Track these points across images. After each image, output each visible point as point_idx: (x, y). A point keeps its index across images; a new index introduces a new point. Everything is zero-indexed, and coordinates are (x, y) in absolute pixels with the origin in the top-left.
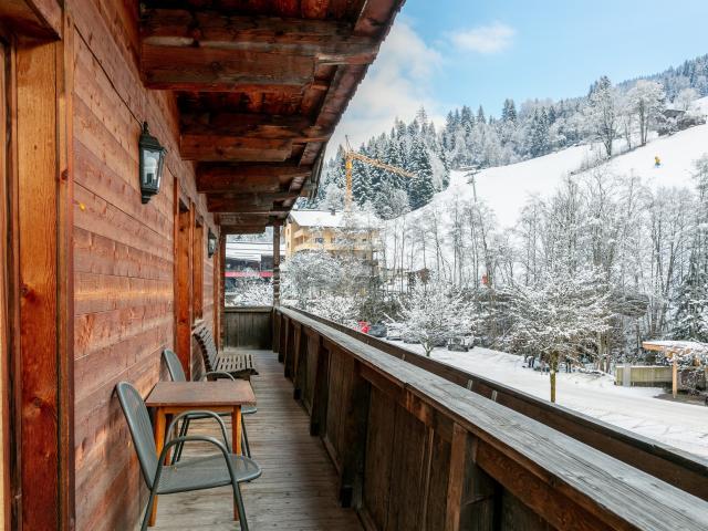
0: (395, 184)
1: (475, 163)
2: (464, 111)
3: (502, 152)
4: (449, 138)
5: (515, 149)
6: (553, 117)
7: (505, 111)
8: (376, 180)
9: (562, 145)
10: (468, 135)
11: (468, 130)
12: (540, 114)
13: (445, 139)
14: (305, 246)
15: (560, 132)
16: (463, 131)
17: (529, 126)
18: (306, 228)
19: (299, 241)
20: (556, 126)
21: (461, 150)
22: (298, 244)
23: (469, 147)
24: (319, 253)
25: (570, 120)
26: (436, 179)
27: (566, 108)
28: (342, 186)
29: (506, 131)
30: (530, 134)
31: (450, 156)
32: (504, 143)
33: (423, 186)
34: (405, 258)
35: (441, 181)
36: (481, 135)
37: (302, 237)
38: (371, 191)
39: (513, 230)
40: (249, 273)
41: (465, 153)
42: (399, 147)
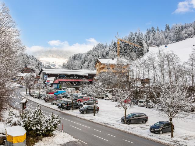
0: (132, 51)
1: (156, 44)
2: (152, 28)
3: (166, 41)
4: (148, 36)
5: (170, 39)
6: (183, 29)
7: (166, 27)
8: (125, 50)
9: (186, 37)
10: (154, 35)
11: (154, 34)
12: (178, 28)
13: (146, 37)
14: (104, 70)
15: (185, 33)
16: (152, 34)
17: (174, 32)
18: (104, 64)
19: (101, 69)
20: (184, 32)
21: (152, 40)
22: (101, 70)
23: (154, 39)
24: (109, 73)
25: (189, 29)
26: (145, 49)
27: (187, 26)
28: (114, 51)
29: (166, 34)
30: (175, 34)
31: (149, 42)
32: (166, 38)
33: (141, 51)
34: (141, 74)
35: (146, 50)
36: (158, 35)
37: (102, 67)
38: (124, 53)
39: (187, 63)
40: (84, 80)
41: (153, 41)
42: (132, 39)
